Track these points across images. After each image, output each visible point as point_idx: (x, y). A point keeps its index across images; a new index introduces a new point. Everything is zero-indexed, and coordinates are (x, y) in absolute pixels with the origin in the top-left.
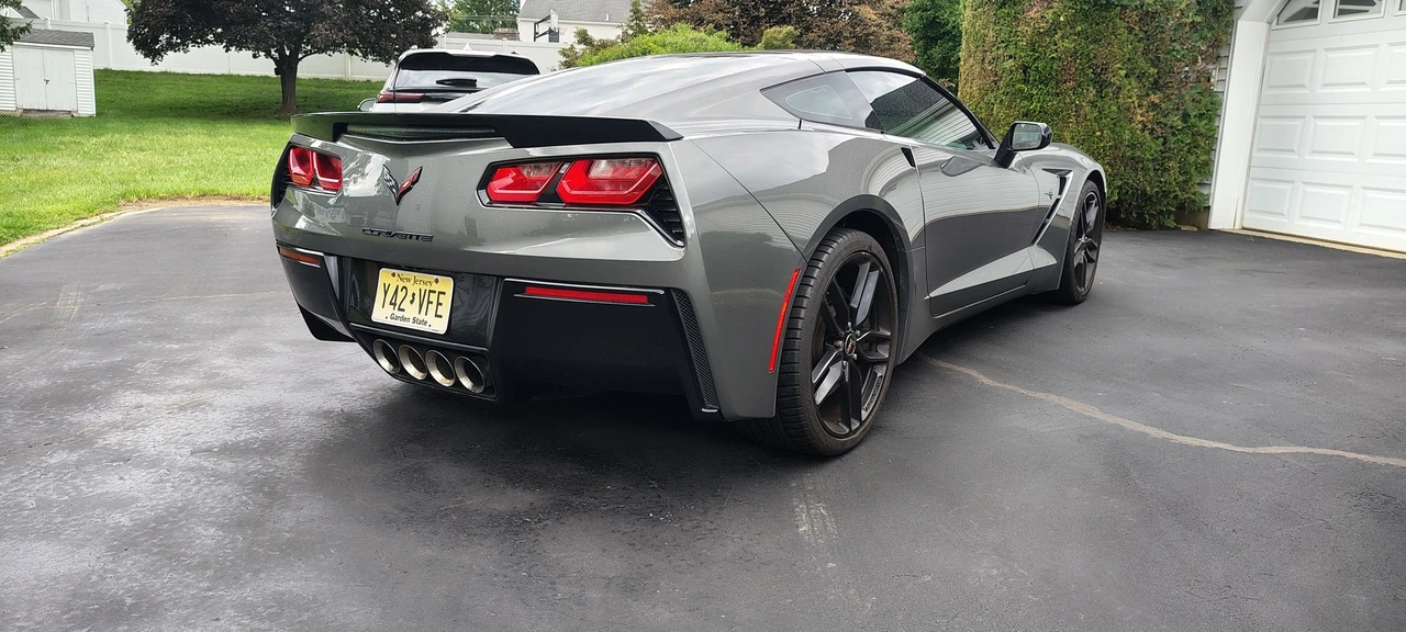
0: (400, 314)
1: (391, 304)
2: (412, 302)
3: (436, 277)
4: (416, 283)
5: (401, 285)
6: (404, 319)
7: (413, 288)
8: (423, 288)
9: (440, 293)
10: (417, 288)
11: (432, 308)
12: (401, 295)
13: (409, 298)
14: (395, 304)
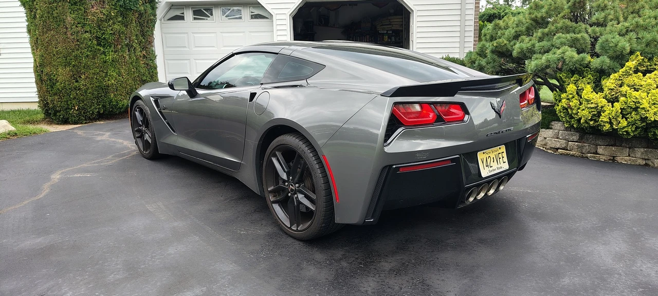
0: (491, 169)
1: (487, 166)
2: (493, 162)
3: (499, 147)
4: (492, 153)
5: (488, 156)
6: (494, 170)
7: (492, 155)
8: (496, 153)
9: (502, 153)
10: (494, 154)
11: (501, 160)
12: (489, 160)
13: (492, 160)
14: (488, 166)
